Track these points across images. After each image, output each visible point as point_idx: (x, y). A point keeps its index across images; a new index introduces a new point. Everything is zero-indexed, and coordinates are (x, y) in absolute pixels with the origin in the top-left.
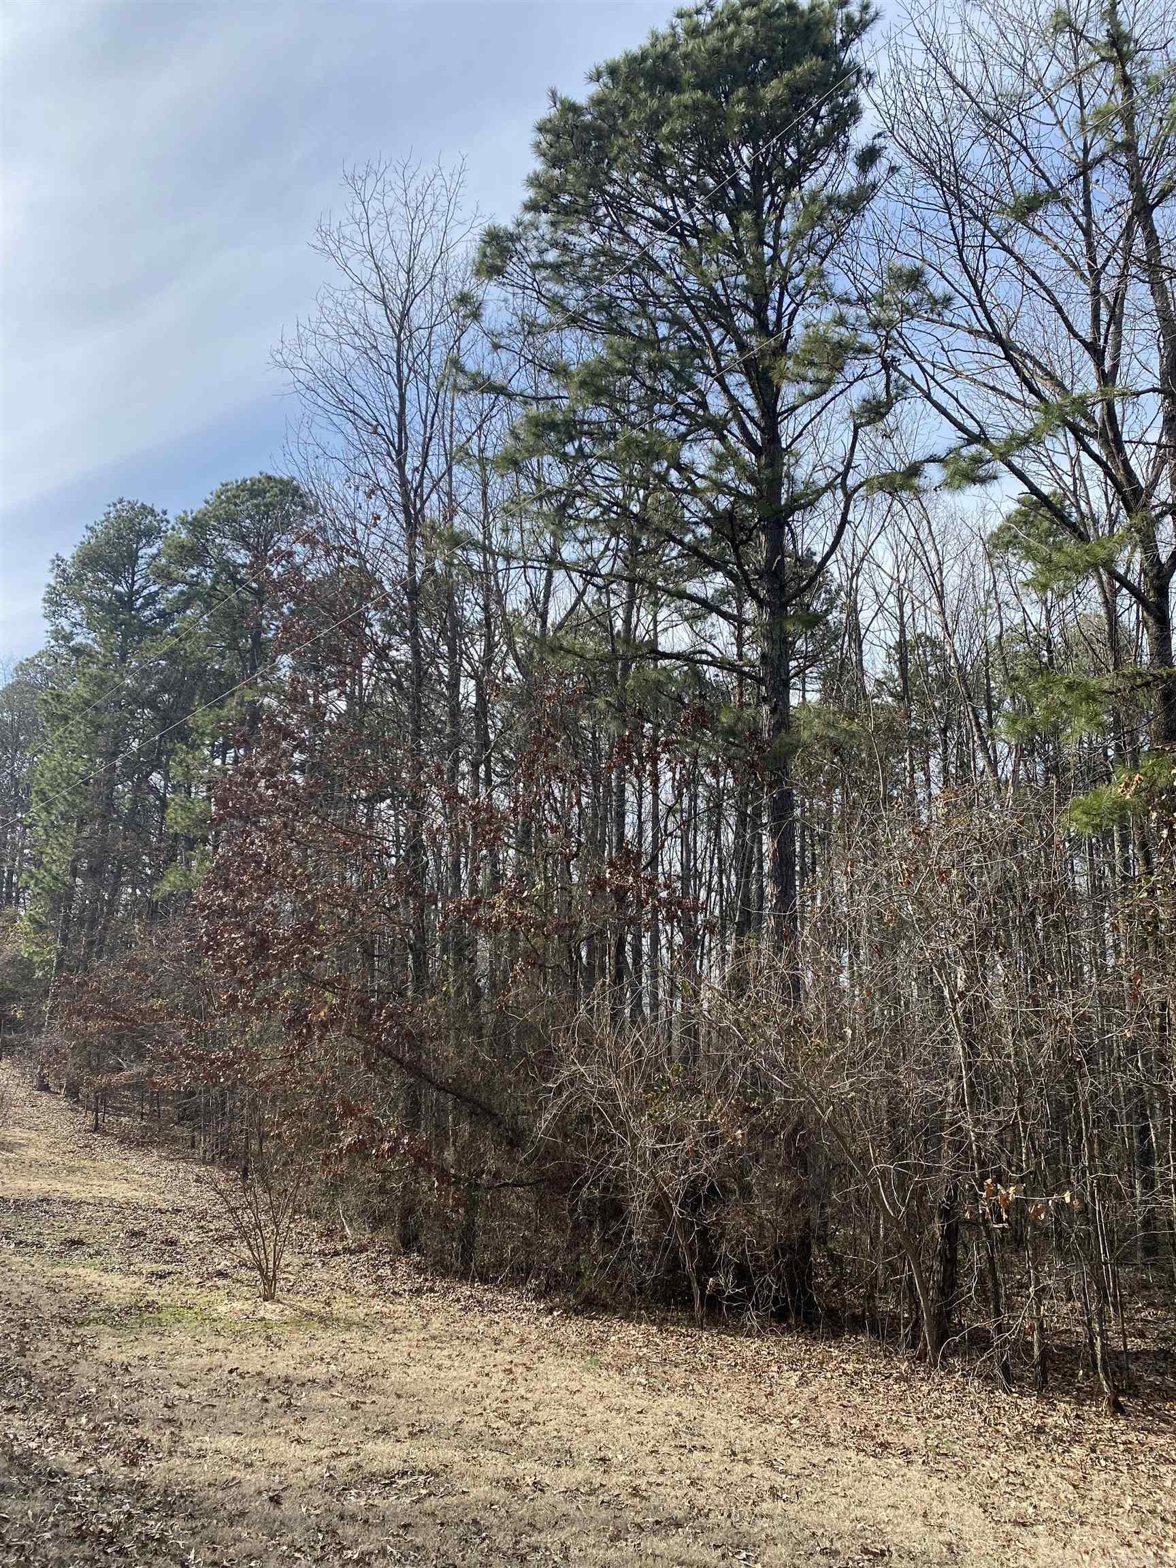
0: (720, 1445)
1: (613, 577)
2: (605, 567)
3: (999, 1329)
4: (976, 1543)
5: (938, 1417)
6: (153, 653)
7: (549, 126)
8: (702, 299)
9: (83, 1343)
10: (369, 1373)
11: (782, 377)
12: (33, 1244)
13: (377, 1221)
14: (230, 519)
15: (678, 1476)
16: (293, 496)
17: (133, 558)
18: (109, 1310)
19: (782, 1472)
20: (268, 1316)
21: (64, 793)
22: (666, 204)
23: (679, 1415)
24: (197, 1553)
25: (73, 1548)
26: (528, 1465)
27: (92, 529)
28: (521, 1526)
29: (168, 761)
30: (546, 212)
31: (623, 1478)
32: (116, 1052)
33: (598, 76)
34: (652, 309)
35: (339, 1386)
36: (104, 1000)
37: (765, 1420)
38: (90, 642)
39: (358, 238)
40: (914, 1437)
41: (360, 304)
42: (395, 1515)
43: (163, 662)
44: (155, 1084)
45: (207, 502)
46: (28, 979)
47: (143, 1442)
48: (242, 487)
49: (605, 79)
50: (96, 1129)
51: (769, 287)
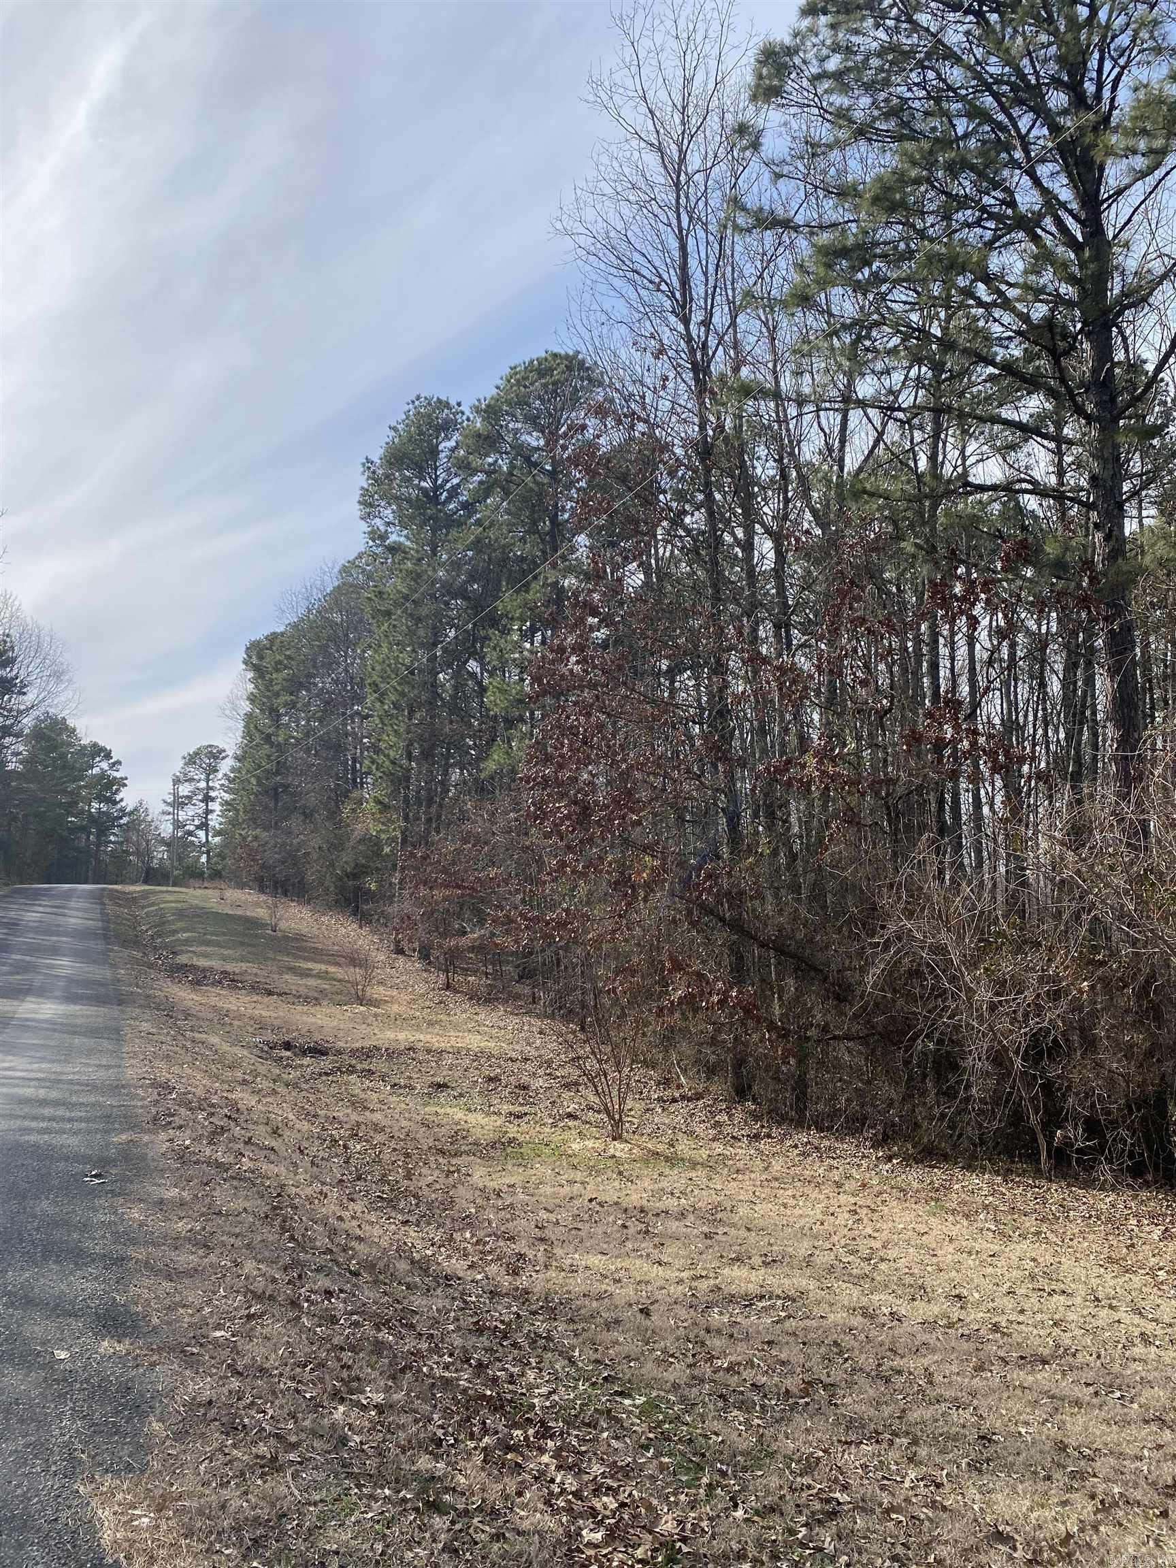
0: (1082, 1290)
1: (917, 410)
2: (906, 399)
6: (459, 546)
8: (1007, 83)
9: (458, 1171)
10: (719, 1207)
11: (1107, 154)
12: (405, 1087)
13: (711, 1071)
14: (523, 402)
15: (1039, 1317)
16: (579, 370)
17: (434, 452)
18: (476, 1144)
19: (1153, 1320)
20: (618, 1154)
21: (394, 683)
23: (1034, 1260)
24: (580, 1351)
25: (474, 1339)
26: (882, 1297)
27: (394, 429)
28: (882, 1351)
29: (482, 648)
30: (825, 14)
31: (981, 1314)
32: (459, 916)
34: (948, 105)
35: (691, 1218)
36: (445, 871)
37: (1128, 1270)
38: (402, 539)
39: (629, 83)
41: (636, 154)
42: (758, 1332)
43: (470, 553)
44: (497, 945)
45: (498, 388)
46: (378, 853)
47: (521, 1256)
48: (529, 367)
50: (448, 987)
51: (1085, 54)
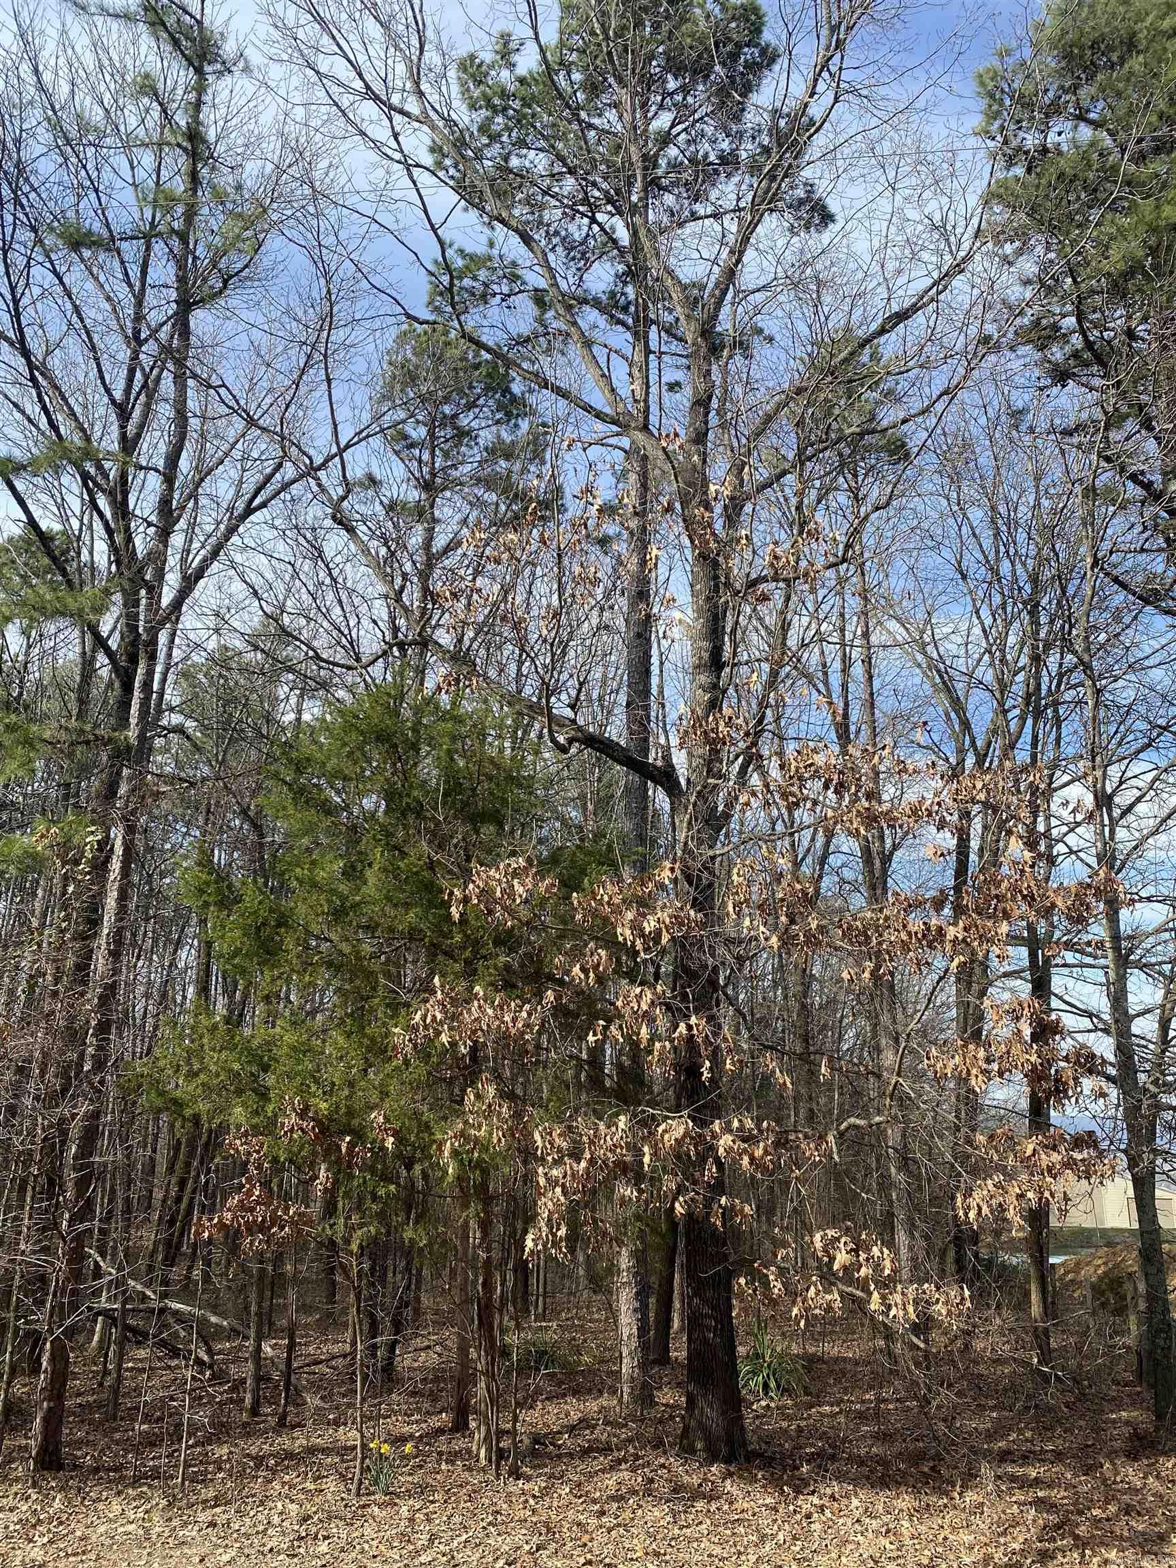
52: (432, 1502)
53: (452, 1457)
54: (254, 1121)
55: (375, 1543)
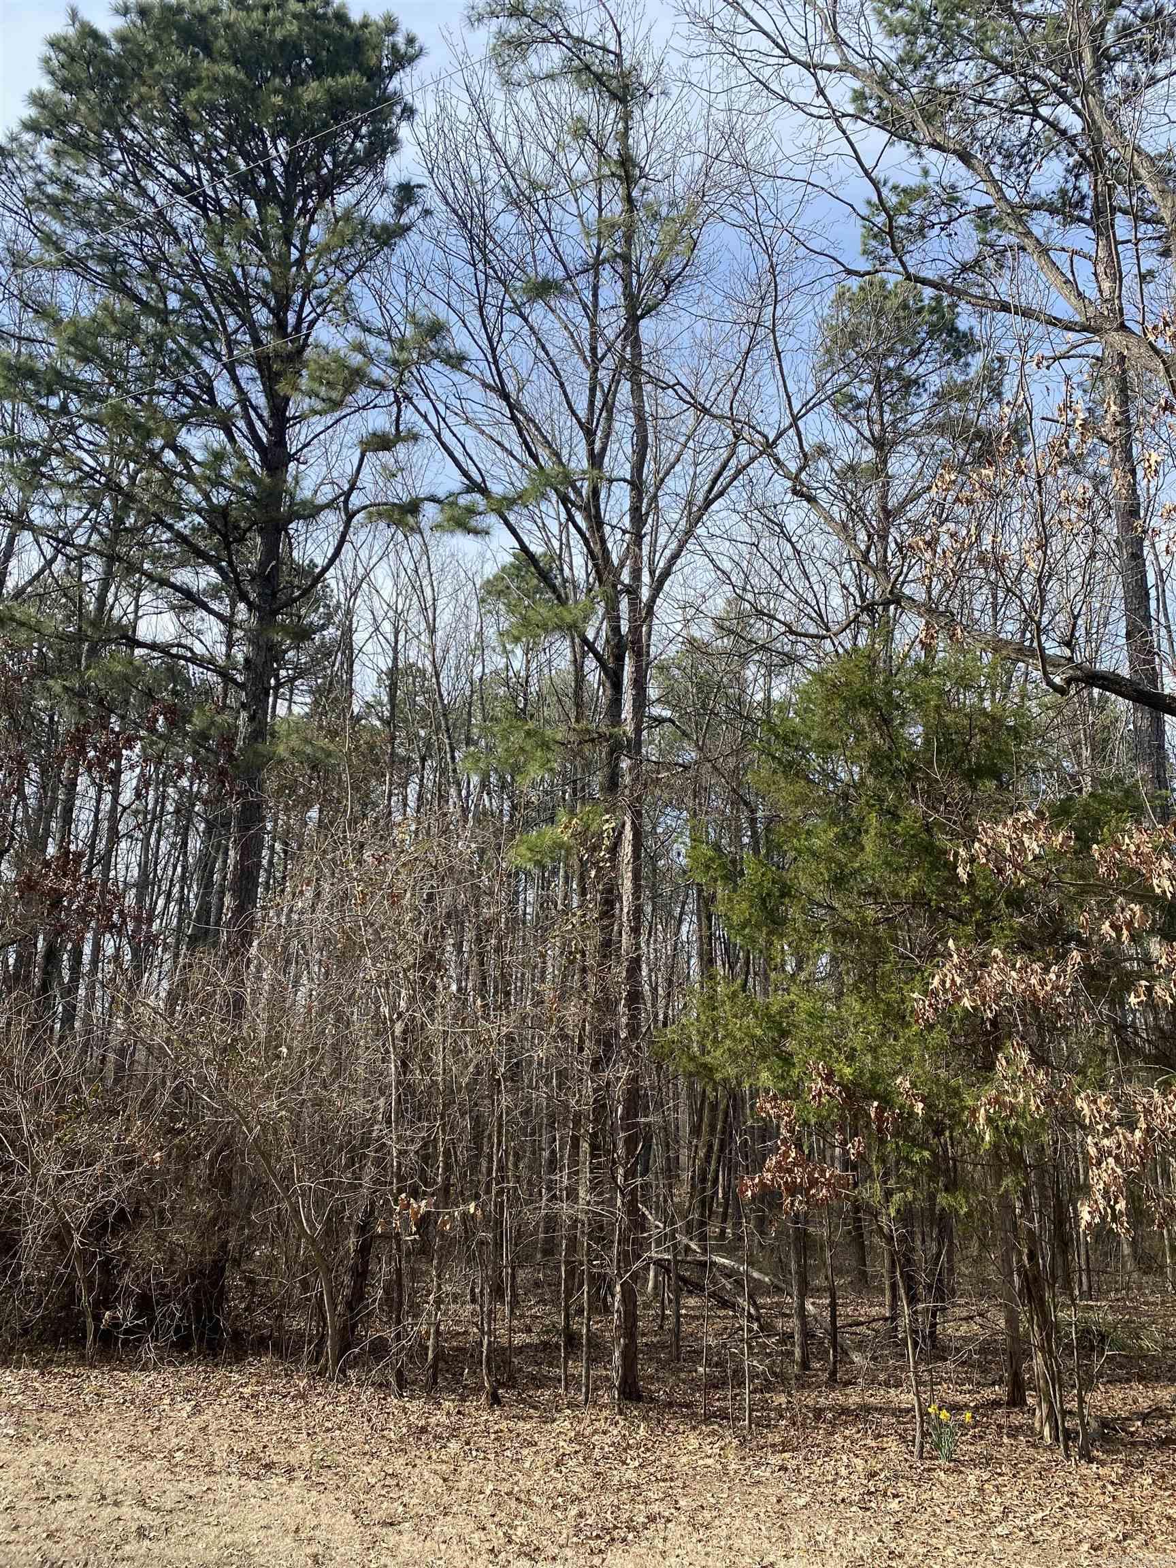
0: (89, 1489)
1: (88, 549)
2: (80, 537)
3: (398, 1337)
4: (342, 1550)
5: (328, 1430)
7: (64, 44)
8: (218, 281)
19: (154, 1509)
22: (190, 170)
30: (49, 136)
33: (125, 11)
34: (163, 275)
37: (146, 1457)
40: (303, 1452)
49: (133, 16)
51: (291, 289)
52: (1000, 1475)
53: (1014, 1432)
54: (781, 1085)
55: (946, 1508)
